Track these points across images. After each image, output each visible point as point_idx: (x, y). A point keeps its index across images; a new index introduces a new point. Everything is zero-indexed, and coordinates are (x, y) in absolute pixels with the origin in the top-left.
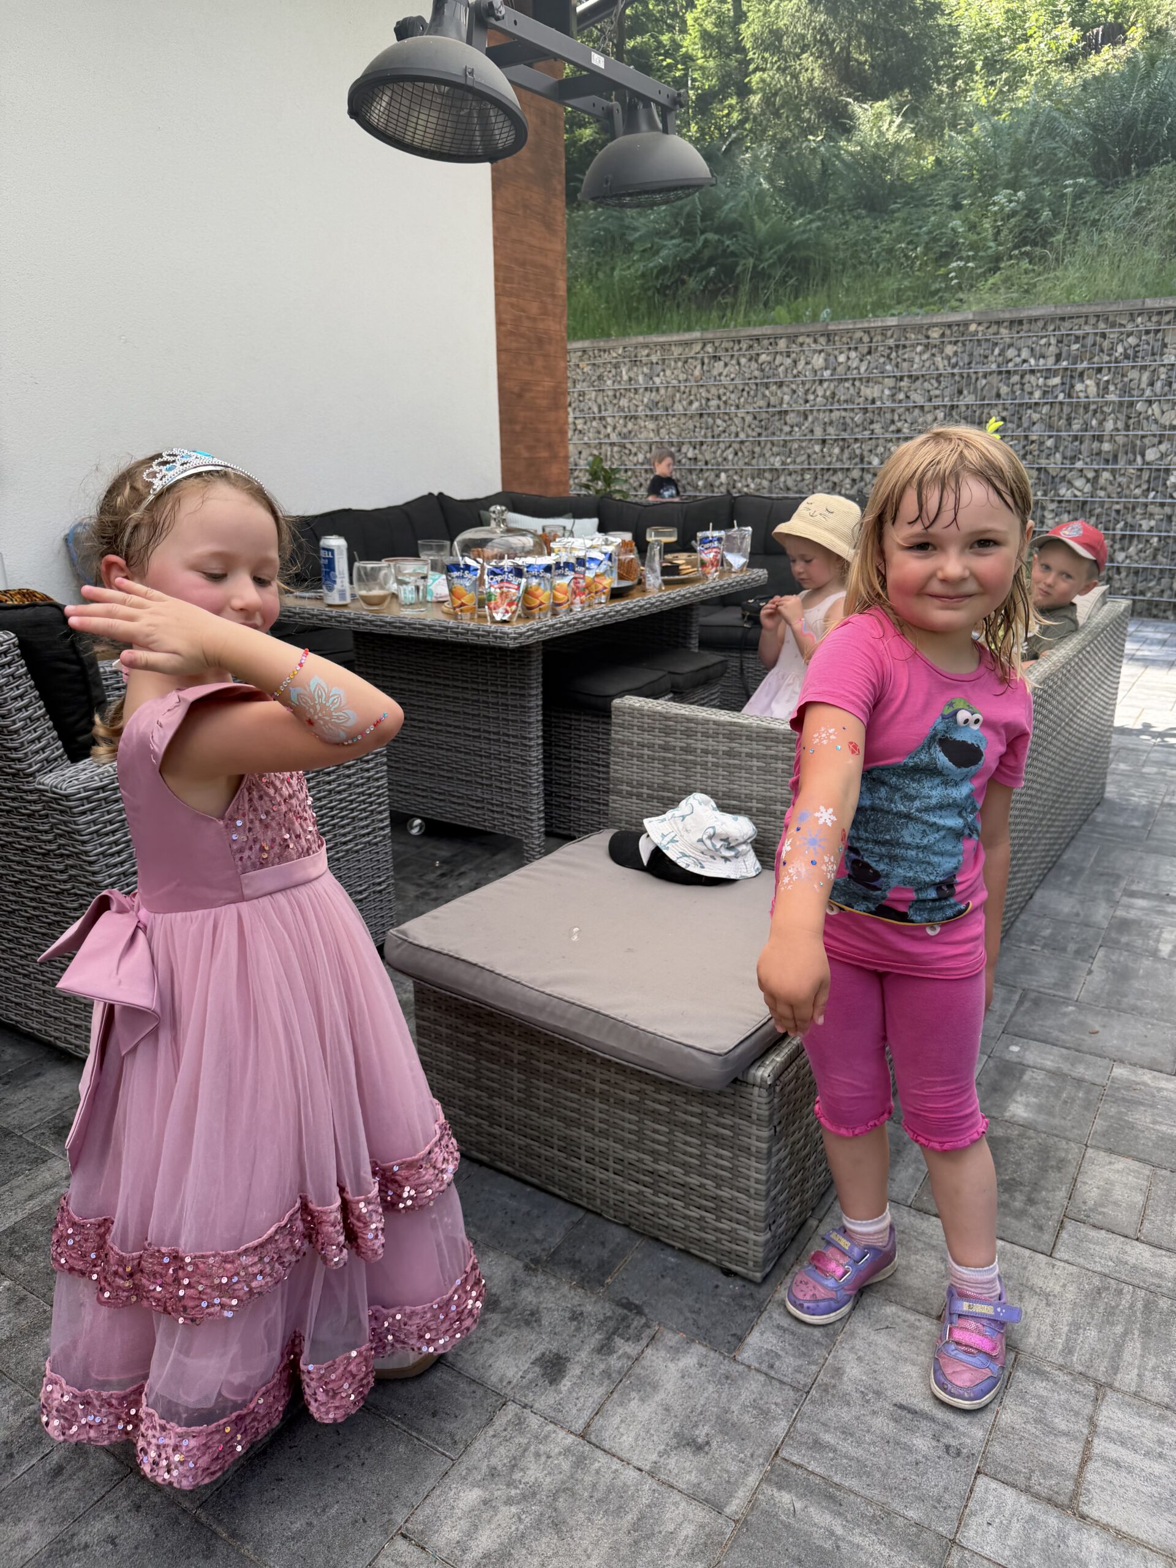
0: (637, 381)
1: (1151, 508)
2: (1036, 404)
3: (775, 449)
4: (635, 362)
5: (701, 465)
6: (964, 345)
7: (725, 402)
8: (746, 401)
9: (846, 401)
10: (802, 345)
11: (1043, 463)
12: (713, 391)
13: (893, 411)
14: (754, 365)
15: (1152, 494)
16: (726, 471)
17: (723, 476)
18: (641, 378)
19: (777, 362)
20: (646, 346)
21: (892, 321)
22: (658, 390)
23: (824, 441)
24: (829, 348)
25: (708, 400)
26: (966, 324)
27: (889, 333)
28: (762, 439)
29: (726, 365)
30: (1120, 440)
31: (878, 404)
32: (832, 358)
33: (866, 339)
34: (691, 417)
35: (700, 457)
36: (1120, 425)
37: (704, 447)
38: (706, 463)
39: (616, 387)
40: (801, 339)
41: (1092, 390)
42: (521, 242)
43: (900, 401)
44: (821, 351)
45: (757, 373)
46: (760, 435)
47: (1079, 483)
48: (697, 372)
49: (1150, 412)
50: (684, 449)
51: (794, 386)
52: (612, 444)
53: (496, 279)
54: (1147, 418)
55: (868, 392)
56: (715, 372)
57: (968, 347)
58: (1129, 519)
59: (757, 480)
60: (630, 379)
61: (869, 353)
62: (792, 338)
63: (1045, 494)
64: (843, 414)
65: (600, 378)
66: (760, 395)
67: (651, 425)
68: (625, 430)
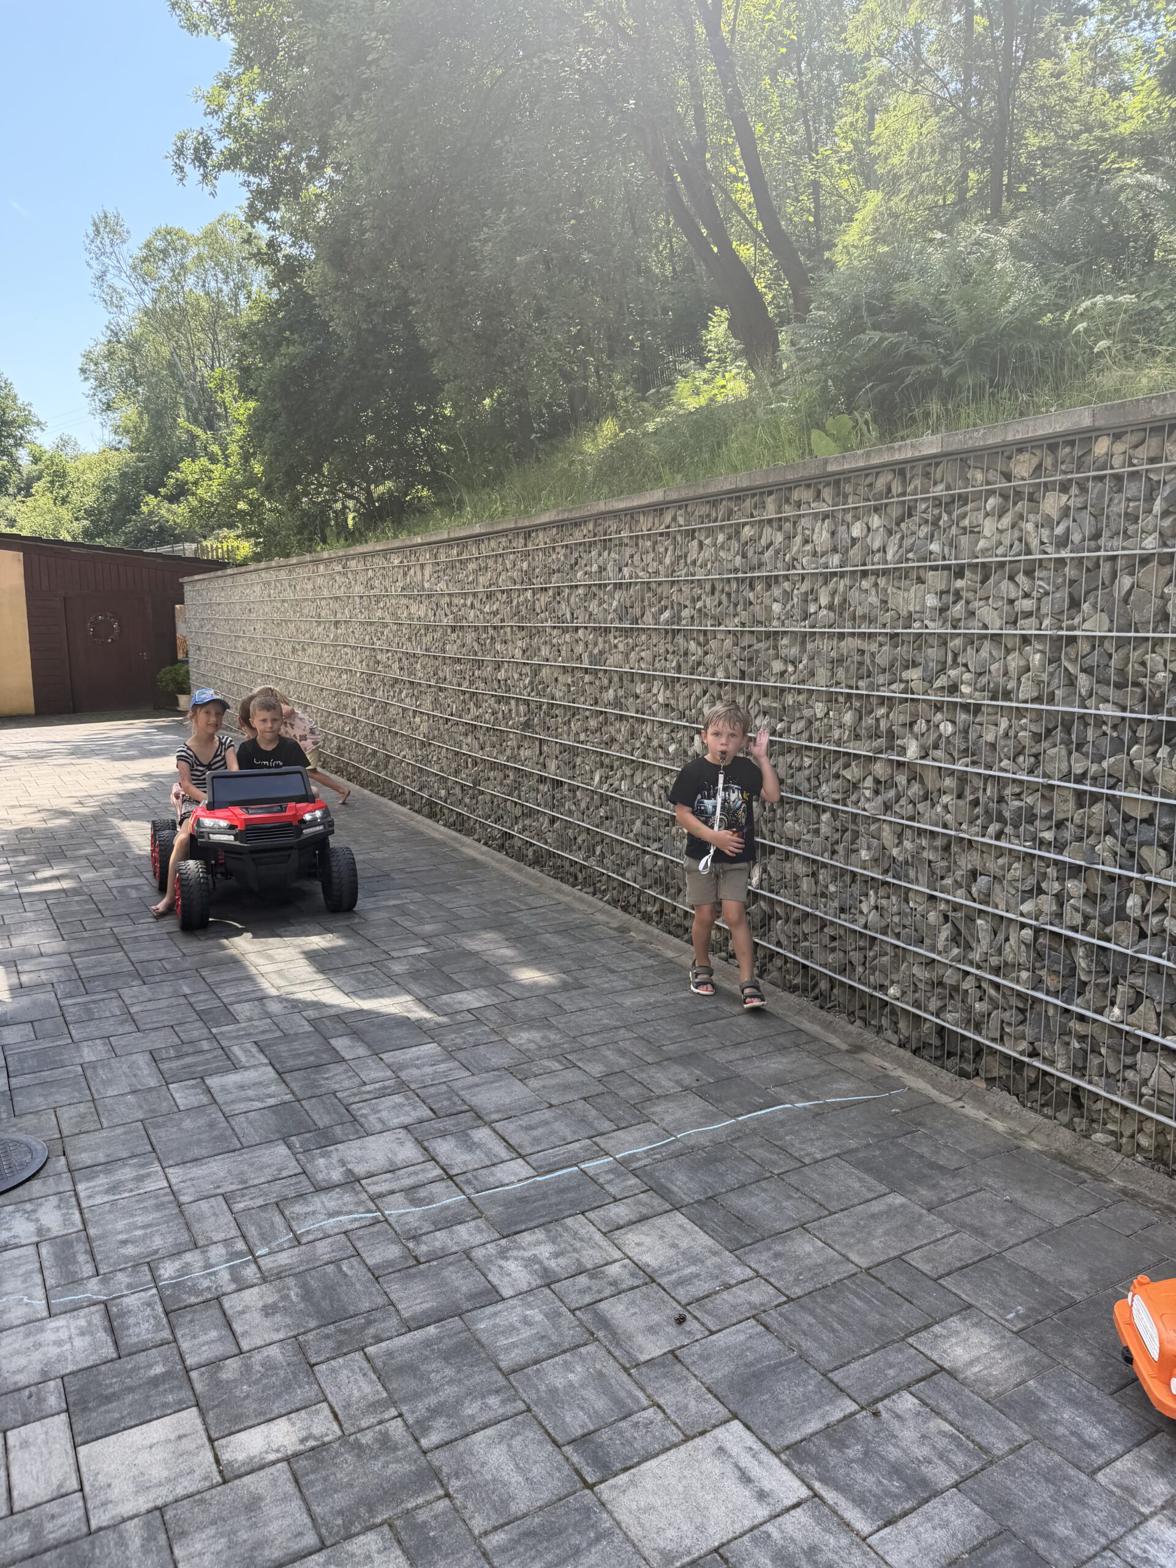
0: (606, 573)
4: (605, 543)
6: (1083, 489)
8: (726, 612)
9: (865, 619)
10: (797, 504)
12: (687, 591)
13: (943, 643)
14: (734, 546)
18: (610, 568)
19: (765, 540)
22: (627, 587)
23: (830, 697)
25: (681, 606)
26: (1085, 437)
27: (936, 472)
28: (746, 681)
29: (701, 546)
31: (917, 626)
32: (842, 529)
33: (896, 486)
56: (689, 559)
57: (1092, 495)
61: (902, 516)
62: (785, 493)
66: (743, 601)
67: (621, 644)
68: (596, 651)
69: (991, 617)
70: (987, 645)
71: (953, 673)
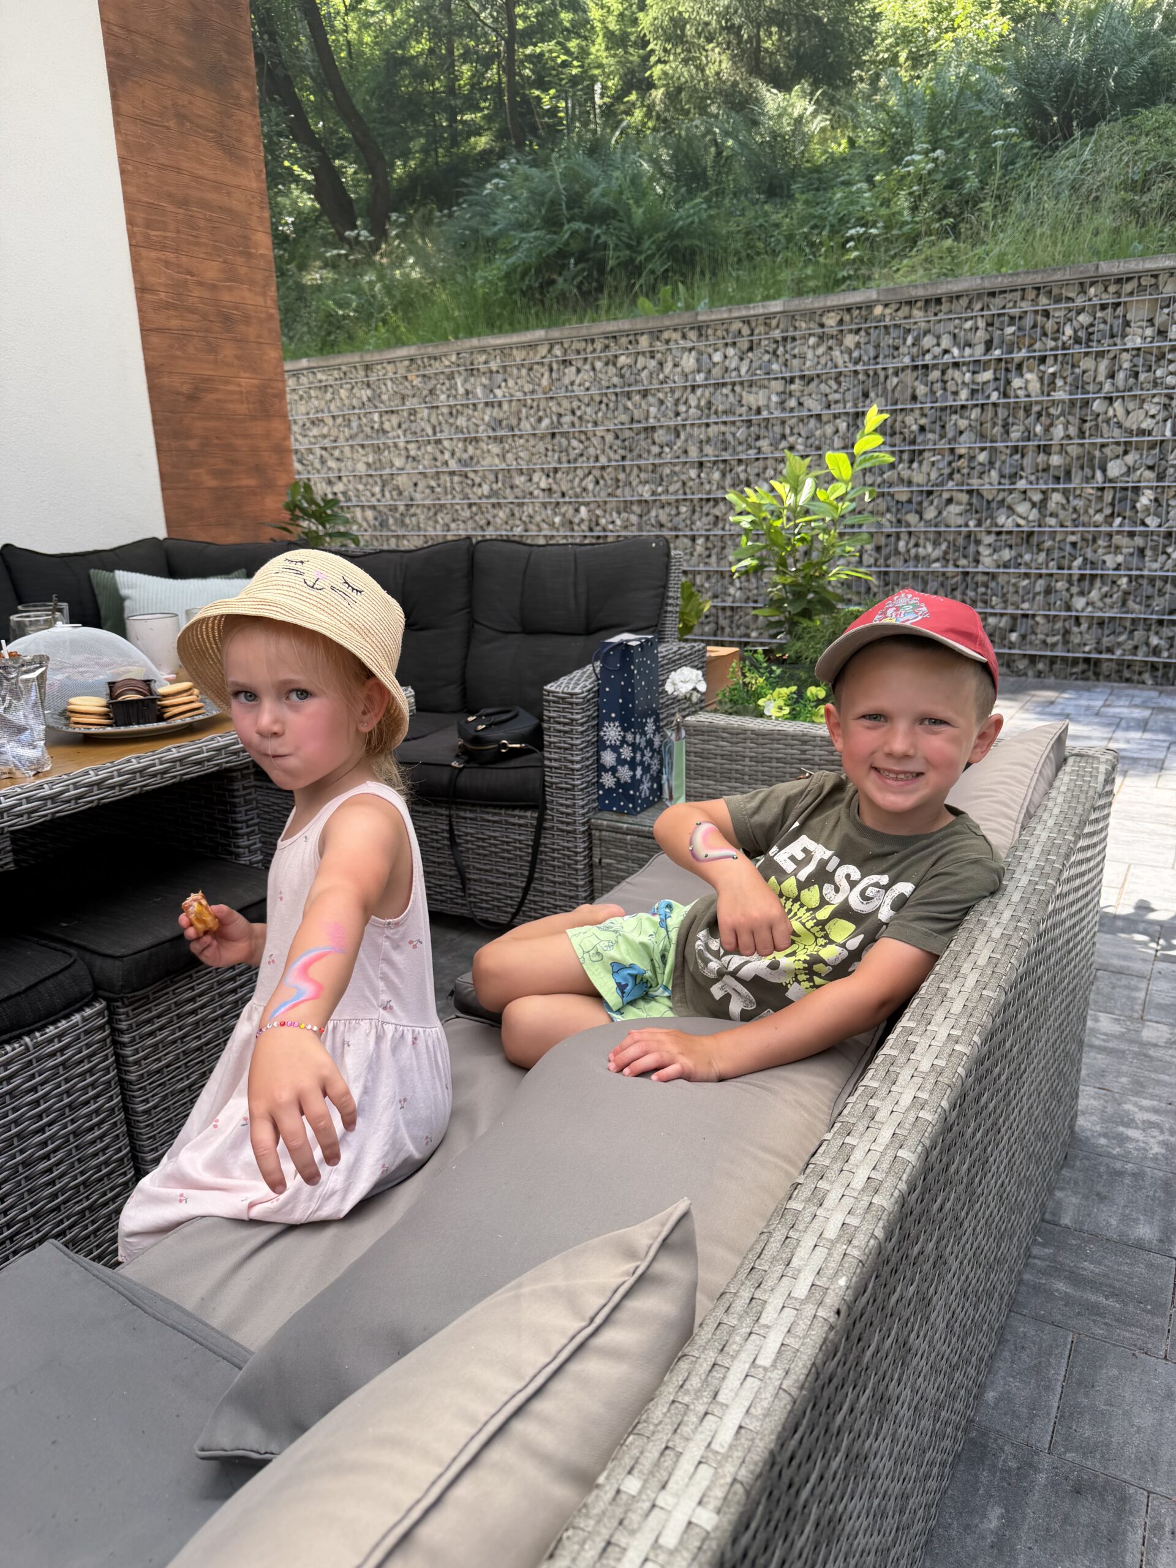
0: (475, 396)
1: (1117, 539)
2: (963, 407)
3: (643, 476)
4: (471, 371)
5: (556, 497)
6: (868, 334)
7: (580, 418)
8: (605, 417)
9: (725, 412)
10: (668, 342)
11: (975, 483)
12: (566, 404)
13: (783, 423)
14: (612, 370)
15: (1118, 520)
16: (587, 504)
17: (583, 510)
18: (479, 391)
19: (639, 366)
20: (483, 350)
21: (776, 306)
22: (500, 404)
23: (701, 464)
24: (701, 345)
25: (560, 415)
26: (870, 307)
27: (774, 322)
28: (627, 463)
29: (578, 371)
30: (1073, 450)
31: (765, 414)
32: (705, 357)
33: (746, 331)
34: (542, 438)
35: (555, 487)
36: (1073, 431)
37: (559, 475)
38: (563, 495)
39: (452, 402)
40: (666, 335)
41: (1035, 386)
42: (178, 170)
43: (792, 410)
44: (691, 350)
45: (616, 380)
46: (624, 458)
47: (1022, 508)
48: (545, 382)
49: (1111, 413)
50: (536, 478)
51: (661, 395)
52: (452, 473)
53: (130, 222)
54: (1108, 421)
55: (754, 399)
56: (566, 381)
57: (873, 337)
58: (1089, 554)
59: (624, 515)
60: (467, 392)
61: (751, 349)
62: (656, 334)
63: (979, 524)
64: (723, 428)
65: (432, 392)
66: (621, 407)
67: (495, 449)
68: (465, 456)
69: (814, 405)
70: (813, 422)
71: (791, 439)
